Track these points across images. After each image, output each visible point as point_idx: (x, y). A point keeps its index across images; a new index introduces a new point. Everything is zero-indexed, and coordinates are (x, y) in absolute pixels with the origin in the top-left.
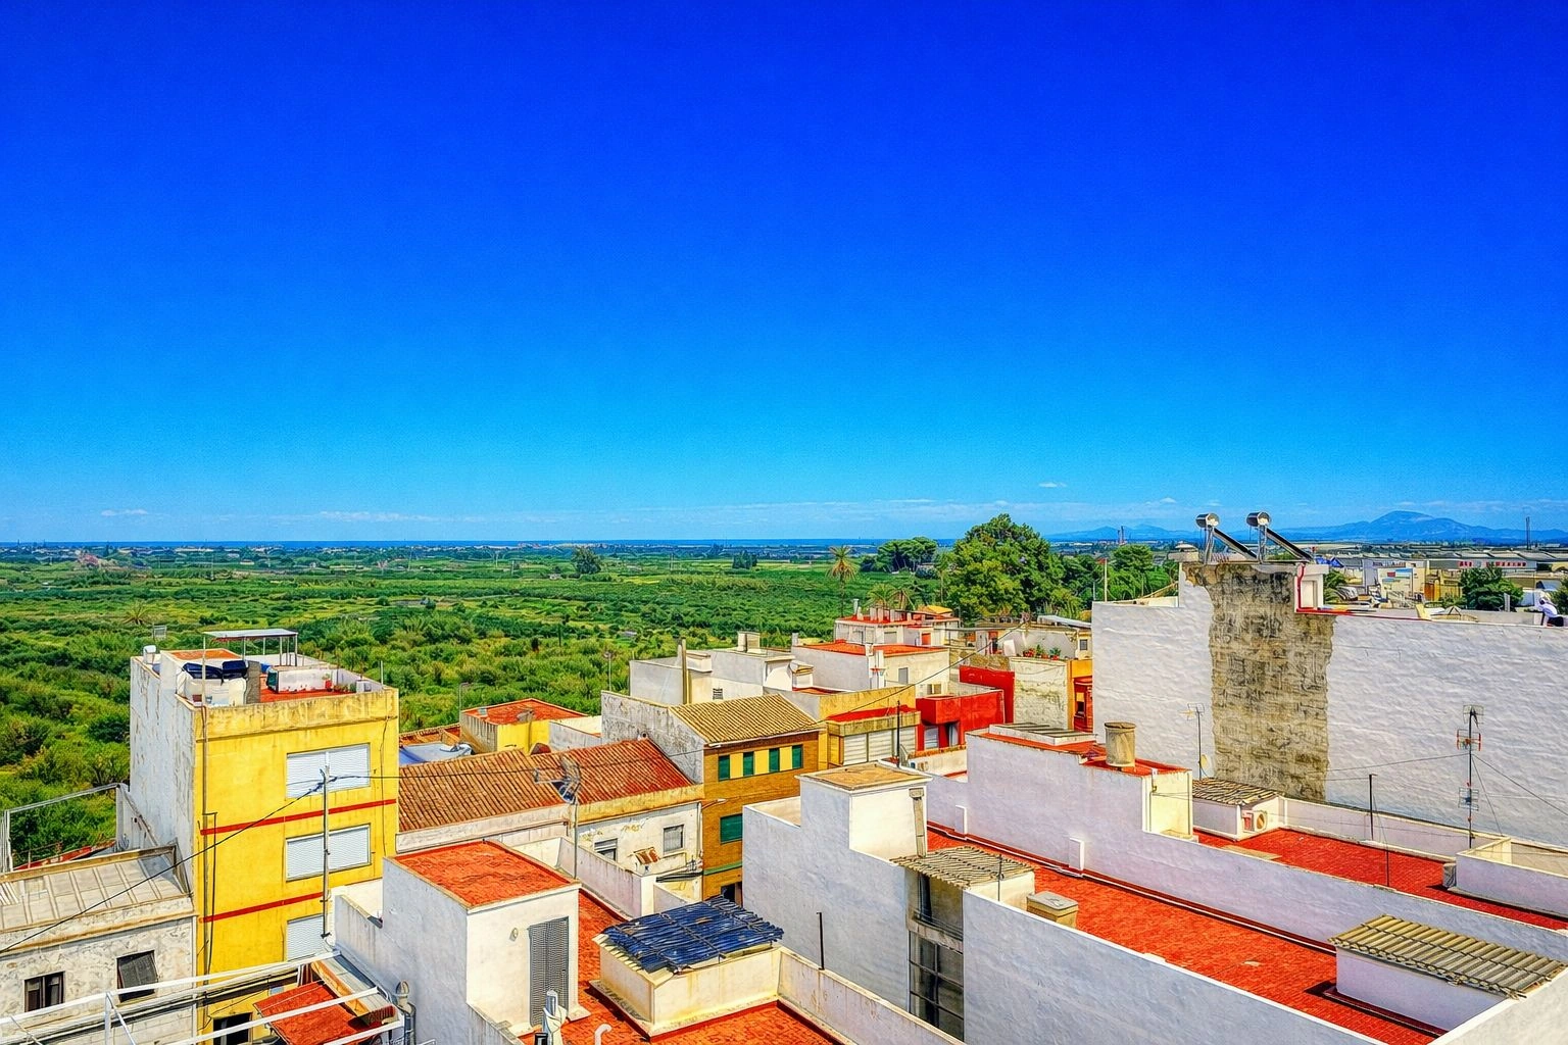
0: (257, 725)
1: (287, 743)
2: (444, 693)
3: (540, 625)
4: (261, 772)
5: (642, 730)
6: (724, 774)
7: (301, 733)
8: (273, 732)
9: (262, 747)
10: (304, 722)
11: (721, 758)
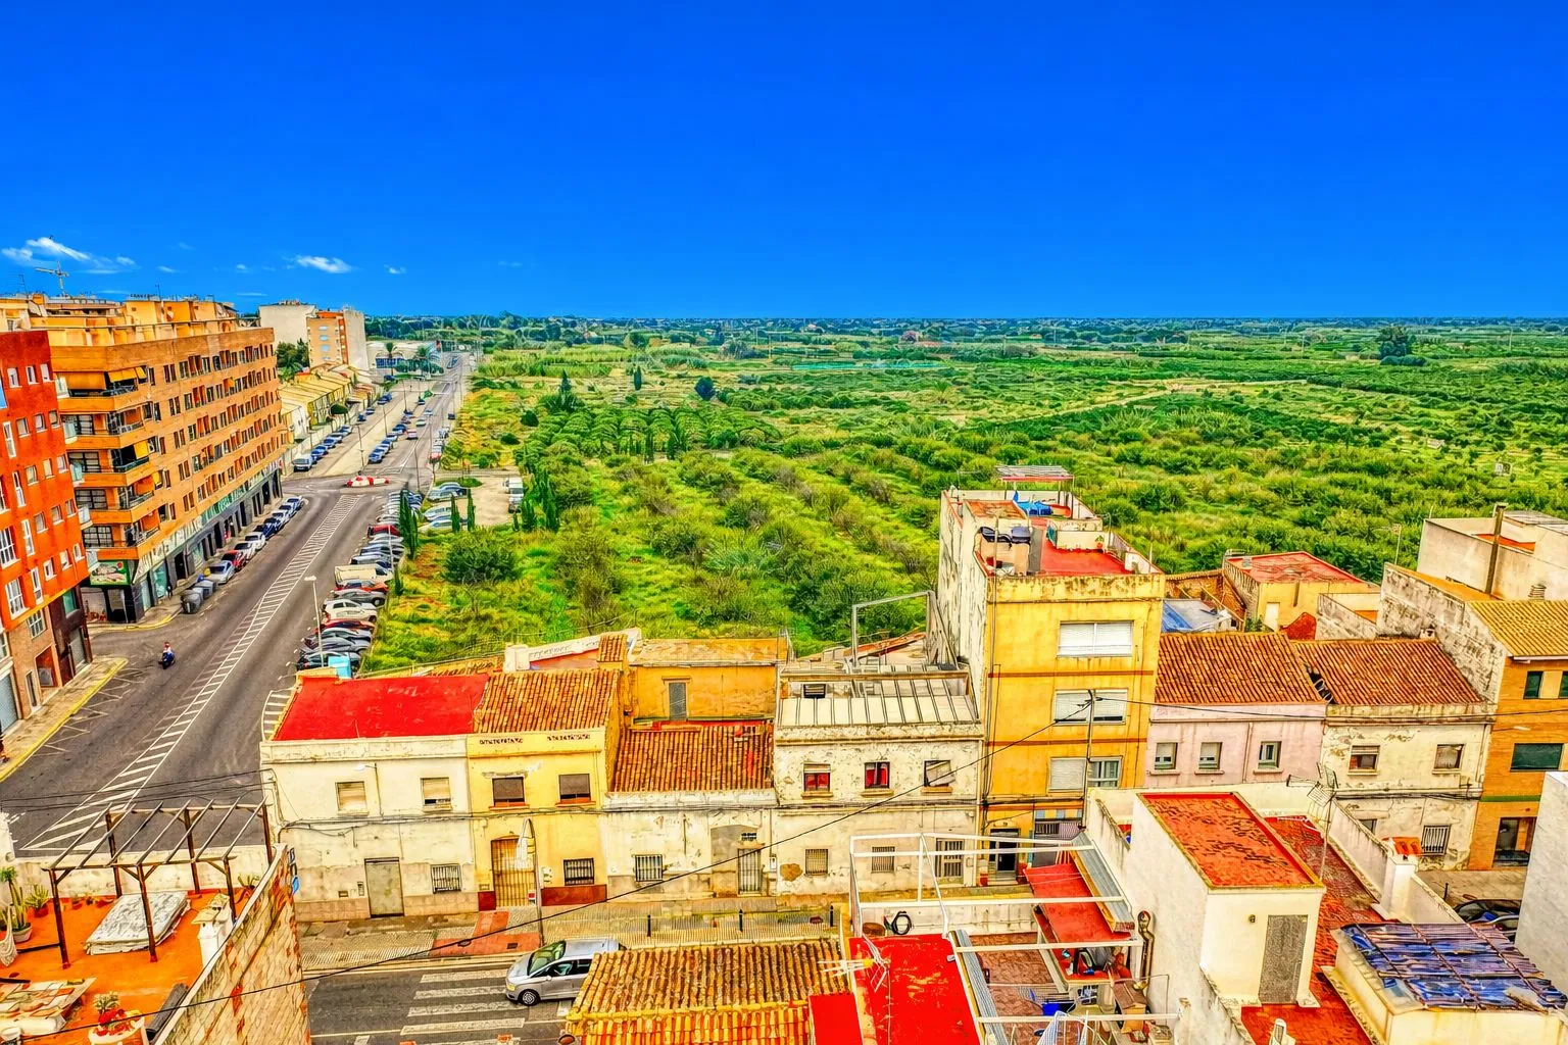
0: (1037, 594)
1: (1061, 613)
2: (1211, 513)
3: (1328, 424)
4: (1038, 634)
5: (1428, 621)
6: (1532, 693)
7: (1074, 605)
8: (1049, 602)
9: (1041, 613)
10: (1076, 596)
11: (1531, 674)
